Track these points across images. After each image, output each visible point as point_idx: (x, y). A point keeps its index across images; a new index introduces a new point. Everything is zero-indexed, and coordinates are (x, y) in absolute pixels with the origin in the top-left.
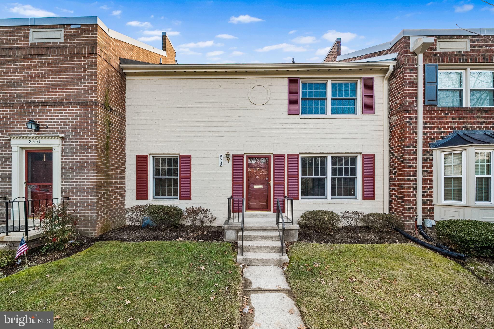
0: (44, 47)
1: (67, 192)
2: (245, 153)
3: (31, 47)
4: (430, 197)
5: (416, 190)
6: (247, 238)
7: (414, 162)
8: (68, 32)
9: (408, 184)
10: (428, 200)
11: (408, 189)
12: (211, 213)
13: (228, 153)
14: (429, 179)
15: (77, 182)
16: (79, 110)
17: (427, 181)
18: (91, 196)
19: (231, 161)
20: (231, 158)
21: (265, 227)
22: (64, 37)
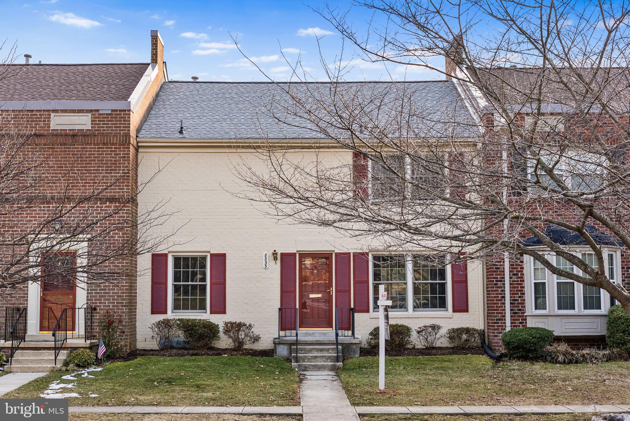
0: (68, 134)
1: (94, 301)
2: (297, 251)
3: (53, 135)
4: (522, 307)
5: (504, 297)
6: (301, 351)
7: (502, 263)
8: (96, 118)
9: (495, 291)
10: (520, 310)
11: (495, 297)
12: (253, 332)
13: (275, 251)
14: (520, 284)
15: (105, 290)
16: (109, 207)
17: (518, 287)
18: (122, 306)
19: (279, 262)
20: (279, 257)
21: (322, 341)
22: (92, 124)
